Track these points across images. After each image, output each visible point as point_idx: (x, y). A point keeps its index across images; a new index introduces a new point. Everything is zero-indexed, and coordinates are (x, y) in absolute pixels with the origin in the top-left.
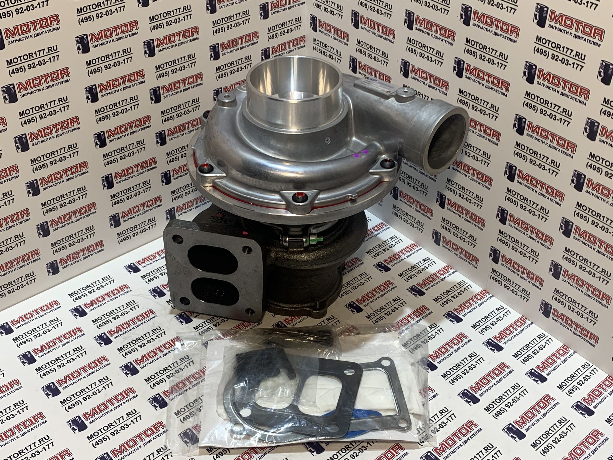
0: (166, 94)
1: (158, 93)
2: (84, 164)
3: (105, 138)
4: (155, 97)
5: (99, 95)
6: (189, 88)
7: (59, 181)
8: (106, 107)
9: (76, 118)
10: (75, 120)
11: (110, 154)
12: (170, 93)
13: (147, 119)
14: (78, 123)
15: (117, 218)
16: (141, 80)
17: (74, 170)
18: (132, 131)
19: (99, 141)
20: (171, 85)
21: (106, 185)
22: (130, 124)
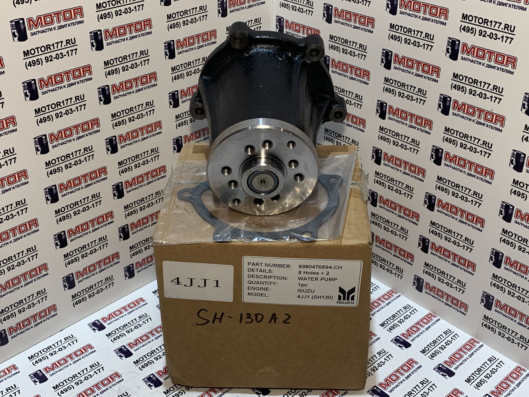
0: (123, 144)
1: (114, 143)
2: (34, 222)
3: (57, 192)
4: (111, 147)
5: (50, 146)
6: (147, 137)
7: (6, 242)
8: (58, 158)
9: (25, 172)
10: (24, 173)
11: (63, 210)
12: (128, 142)
13: (103, 170)
14: (26, 177)
15: (72, 279)
16: (96, 129)
17: (23, 228)
18: (86, 184)
19: (50, 196)
20: (129, 134)
21: (58, 243)
22: (84, 176)
